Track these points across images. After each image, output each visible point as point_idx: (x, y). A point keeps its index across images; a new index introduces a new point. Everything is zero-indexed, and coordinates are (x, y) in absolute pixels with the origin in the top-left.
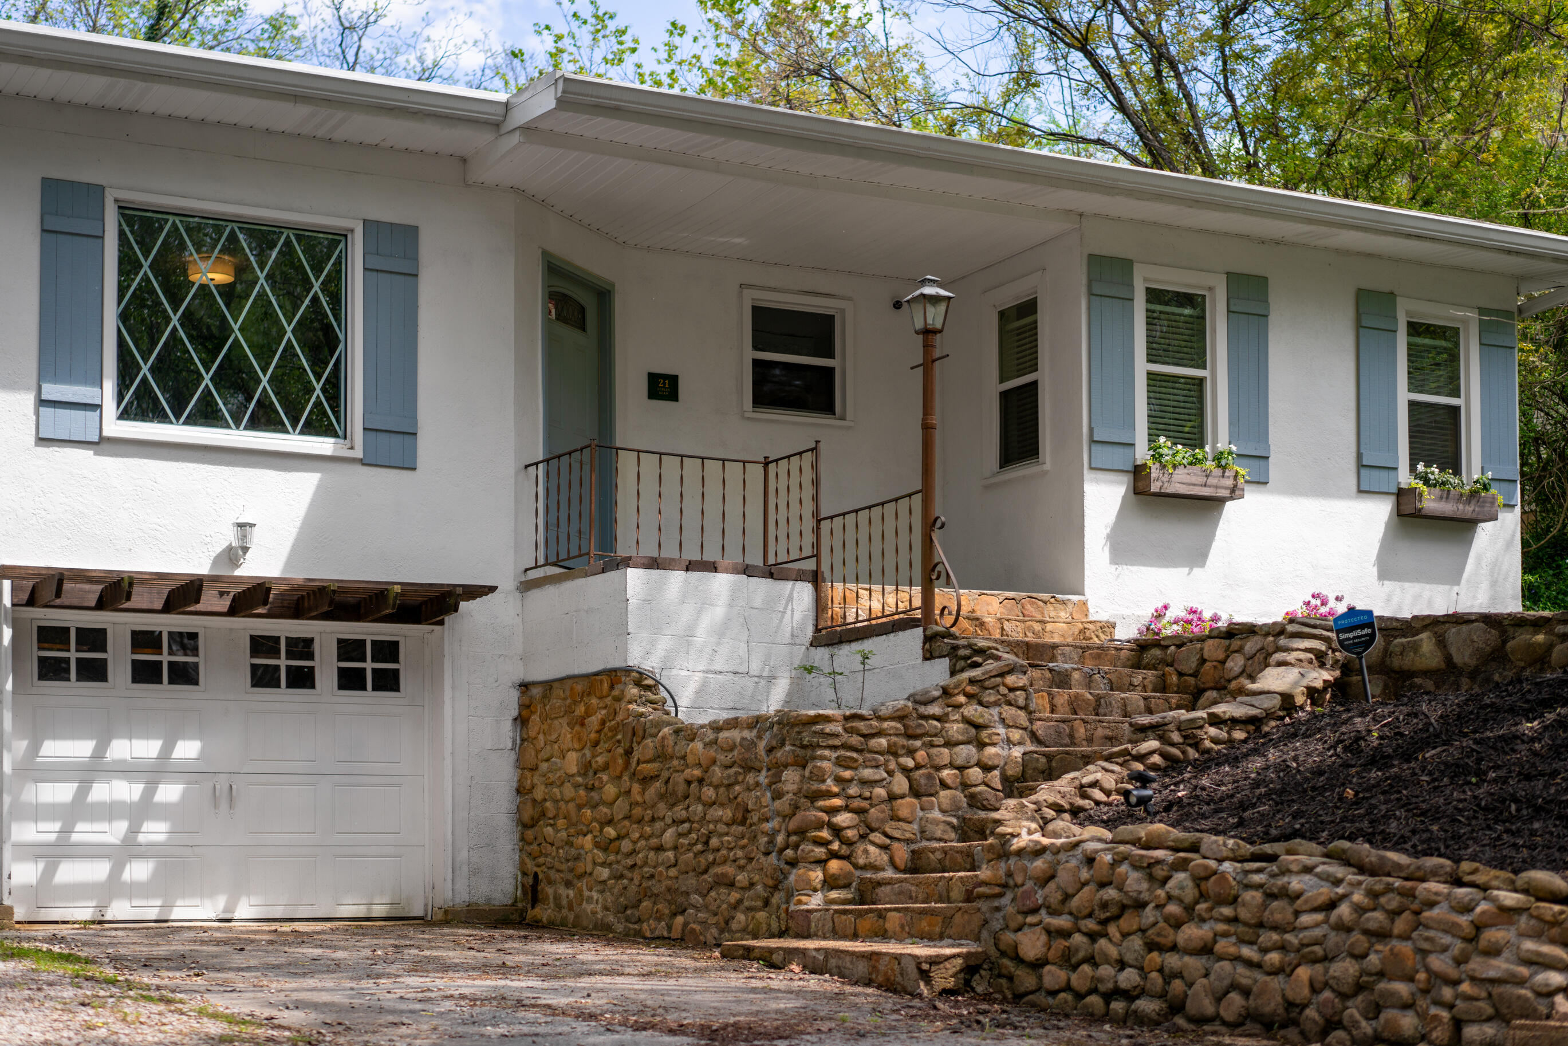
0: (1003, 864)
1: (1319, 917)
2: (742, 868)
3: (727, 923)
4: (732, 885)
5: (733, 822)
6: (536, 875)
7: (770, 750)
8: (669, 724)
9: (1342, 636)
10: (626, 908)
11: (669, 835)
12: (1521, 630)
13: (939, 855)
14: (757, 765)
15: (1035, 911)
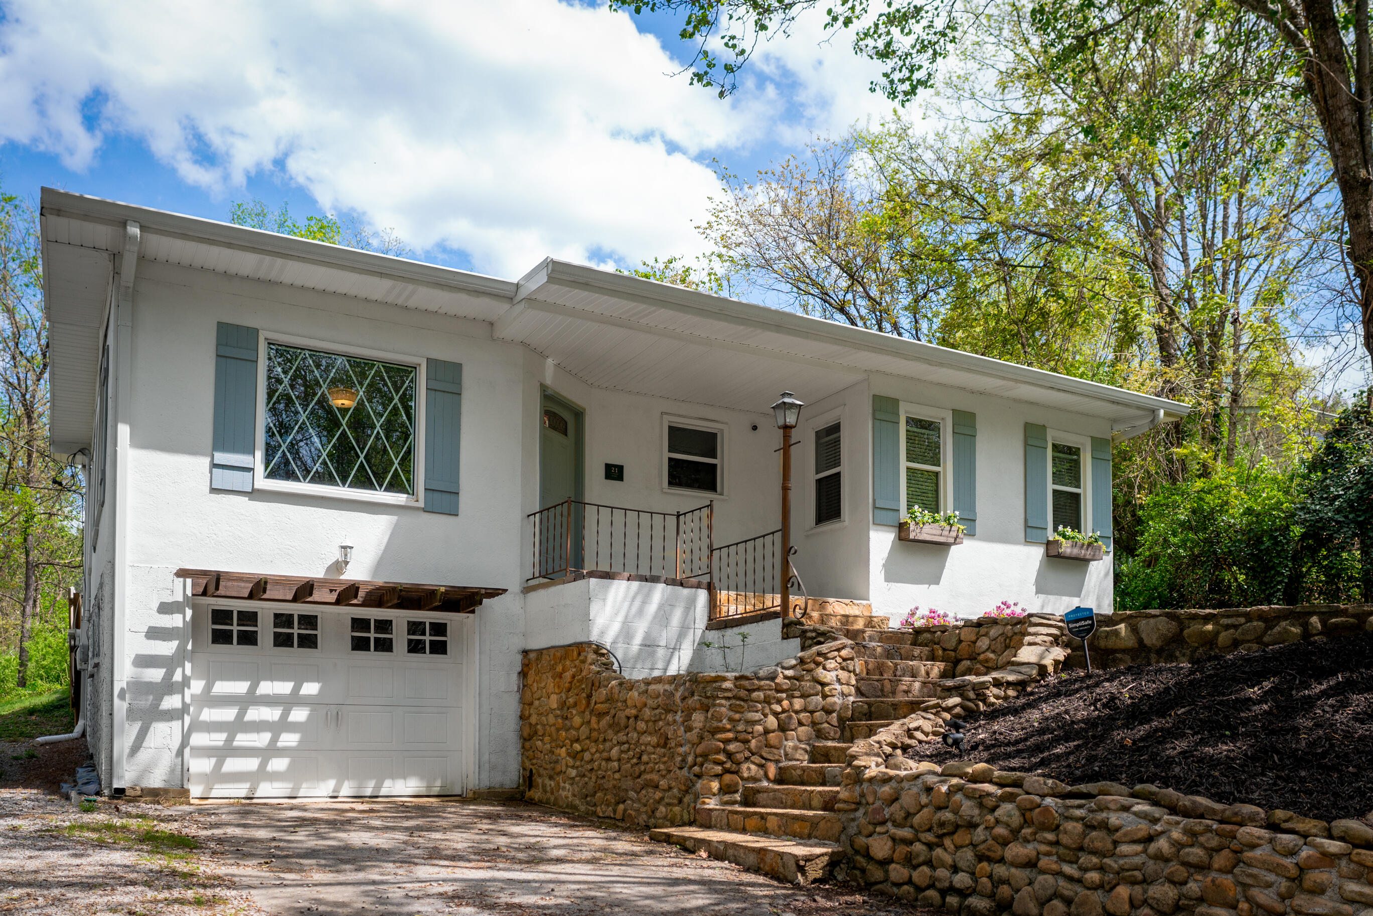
0: (857, 788)
1: (1139, 848)
2: (664, 776)
3: (653, 812)
4: (656, 787)
5: (658, 745)
6: (531, 770)
7: (684, 699)
8: (616, 679)
9: (1071, 626)
10: (587, 796)
11: (615, 752)
12: (1193, 623)
13: (799, 772)
14: (675, 708)
15: (883, 823)
